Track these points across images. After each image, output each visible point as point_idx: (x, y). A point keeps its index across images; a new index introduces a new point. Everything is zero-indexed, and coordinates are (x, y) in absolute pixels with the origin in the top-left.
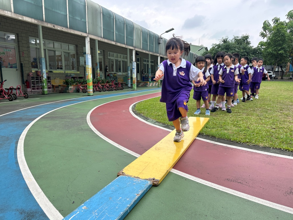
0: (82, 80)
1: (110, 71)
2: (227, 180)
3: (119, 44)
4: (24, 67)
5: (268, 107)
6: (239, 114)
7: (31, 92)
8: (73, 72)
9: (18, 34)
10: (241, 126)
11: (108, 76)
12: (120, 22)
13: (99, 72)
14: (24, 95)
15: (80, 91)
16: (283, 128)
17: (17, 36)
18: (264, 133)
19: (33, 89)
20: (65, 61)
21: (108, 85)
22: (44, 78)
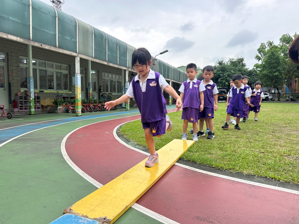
0: (72, 100)
1: (104, 91)
2: (197, 218)
3: (111, 65)
4: (12, 87)
5: (260, 129)
6: (228, 136)
7: (18, 112)
8: (64, 92)
9: (8, 53)
10: (227, 149)
11: (102, 96)
12: (113, 43)
13: (91, 92)
14: (7, 115)
15: (70, 112)
16: (273, 153)
17: (7, 55)
18: (251, 158)
19: (21, 109)
20: (57, 81)
21: (100, 105)
22: (32, 98)
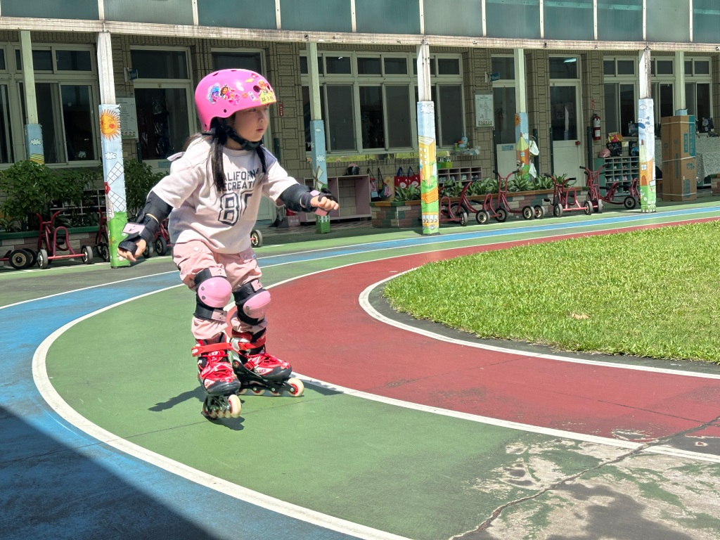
7: (298, 228)
9: (268, 48)
13: (525, 146)
22: (321, 183)
